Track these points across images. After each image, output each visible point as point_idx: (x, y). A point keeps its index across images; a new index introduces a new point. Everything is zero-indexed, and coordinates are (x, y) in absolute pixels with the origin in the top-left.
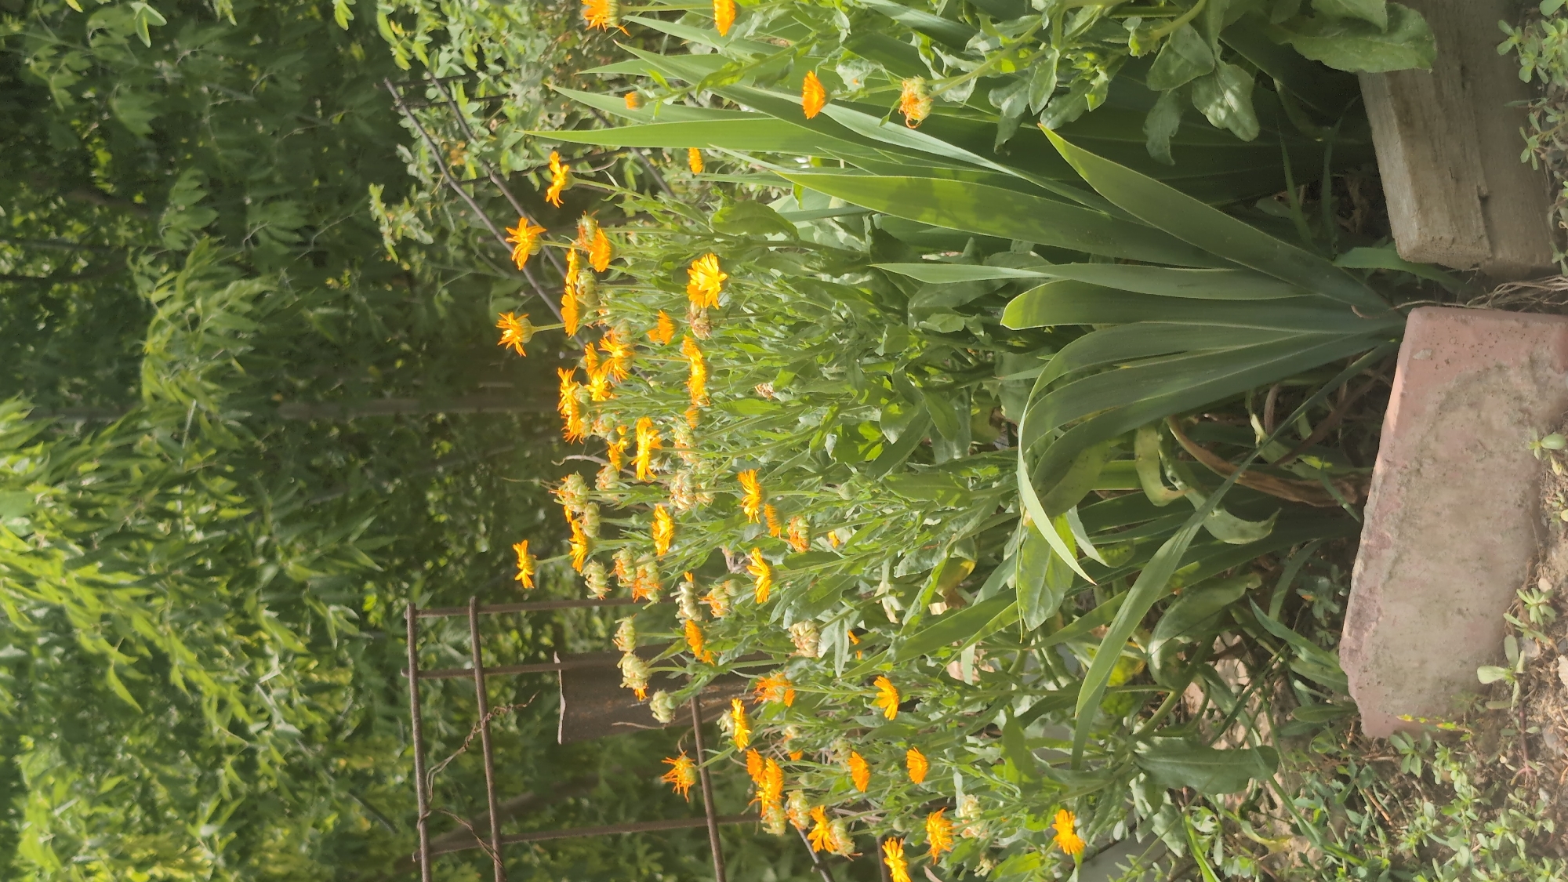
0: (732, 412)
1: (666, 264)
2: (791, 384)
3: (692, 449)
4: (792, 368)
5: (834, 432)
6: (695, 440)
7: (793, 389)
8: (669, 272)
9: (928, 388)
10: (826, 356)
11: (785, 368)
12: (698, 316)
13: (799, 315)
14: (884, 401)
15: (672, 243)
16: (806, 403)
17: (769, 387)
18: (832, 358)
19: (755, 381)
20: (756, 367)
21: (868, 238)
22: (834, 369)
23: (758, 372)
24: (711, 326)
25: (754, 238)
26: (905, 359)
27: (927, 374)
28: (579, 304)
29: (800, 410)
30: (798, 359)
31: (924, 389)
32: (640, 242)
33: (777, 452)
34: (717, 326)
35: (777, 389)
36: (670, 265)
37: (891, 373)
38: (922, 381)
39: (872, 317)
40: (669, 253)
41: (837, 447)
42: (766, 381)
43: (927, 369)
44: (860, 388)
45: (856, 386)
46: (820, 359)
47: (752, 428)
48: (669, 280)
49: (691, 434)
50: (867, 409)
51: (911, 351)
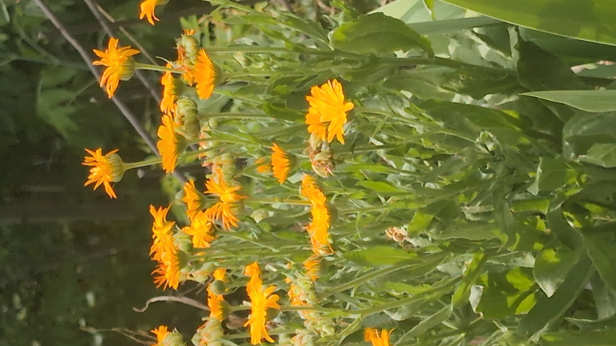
0: (360, 261)
1: (279, 88)
2: (429, 228)
3: (315, 307)
4: (430, 209)
5: (479, 282)
6: (318, 296)
7: (432, 234)
8: (283, 97)
9: (588, 229)
10: (468, 195)
11: (421, 210)
12: (319, 150)
13: (437, 147)
14: (538, 246)
15: (286, 64)
16: (446, 250)
17: (402, 231)
18: (475, 195)
19: (385, 224)
20: (388, 210)
21: (515, 54)
22: (477, 208)
23: (391, 215)
24: (334, 162)
25: (381, 55)
26: (562, 196)
27: (587, 212)
28: (179, 137)
29: (440, 258)
30: (437, 198)
31: (583, 230)
32: (249, 62)
33: (413, 308)
34: (341, 162)
35: (412, 235)
36: (283, 89)
37: (545, 212)
38: (582, 221)
39: (522, 147)
40: (282, 76)
41: (483, 299)
42: (399, 225)
43: (588, 206)
44: (510, 231)
45: (505, 230)
46: (461, 198)
47: (384, 280)
48: (283, 106)
49: (313, 288)
50: (517, 255)
51: (568, 187)
